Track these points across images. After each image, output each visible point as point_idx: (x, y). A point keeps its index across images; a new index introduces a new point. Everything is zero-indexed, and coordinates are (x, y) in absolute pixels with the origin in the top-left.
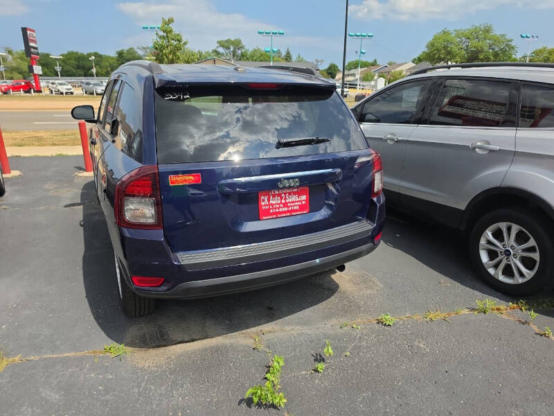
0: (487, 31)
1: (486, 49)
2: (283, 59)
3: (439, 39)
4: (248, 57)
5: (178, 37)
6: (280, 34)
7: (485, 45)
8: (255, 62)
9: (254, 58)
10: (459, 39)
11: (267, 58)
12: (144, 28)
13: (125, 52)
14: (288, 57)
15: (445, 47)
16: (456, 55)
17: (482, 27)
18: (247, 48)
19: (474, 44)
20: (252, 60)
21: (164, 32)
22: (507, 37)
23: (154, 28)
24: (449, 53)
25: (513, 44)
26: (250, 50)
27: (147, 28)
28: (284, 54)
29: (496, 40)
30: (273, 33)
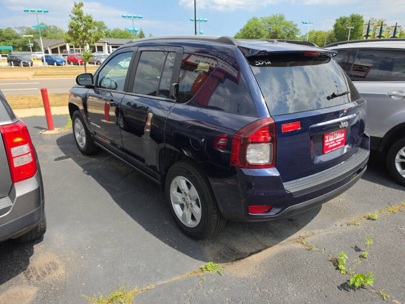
0: (281, 18)
1: (281, 30)
2: (138, 37)
3: (251, 23)
4: (110, 35)
5: (90, 19)
6: (139, 17)
7: (280, 28)
8: (116, 39)
9: (116, 36)
10: (264, 24)
11: (126, 36)
12: (25, 11)
13: (4, 31)
14: (142, 35)
15: (256, 30)
16: (263, 35)
17: (278, 16)
18: (109, 28)
19: (274, 27)
20: (114, 37)
21: (76, 14)
22: (294, 23)
23: (35, 11)
24: (259, 33)
25: (298, 27)
26: (112, 30)
27: (28, 11)
28: (138, 33)
29: (287, 25)
30: (134, 17)
